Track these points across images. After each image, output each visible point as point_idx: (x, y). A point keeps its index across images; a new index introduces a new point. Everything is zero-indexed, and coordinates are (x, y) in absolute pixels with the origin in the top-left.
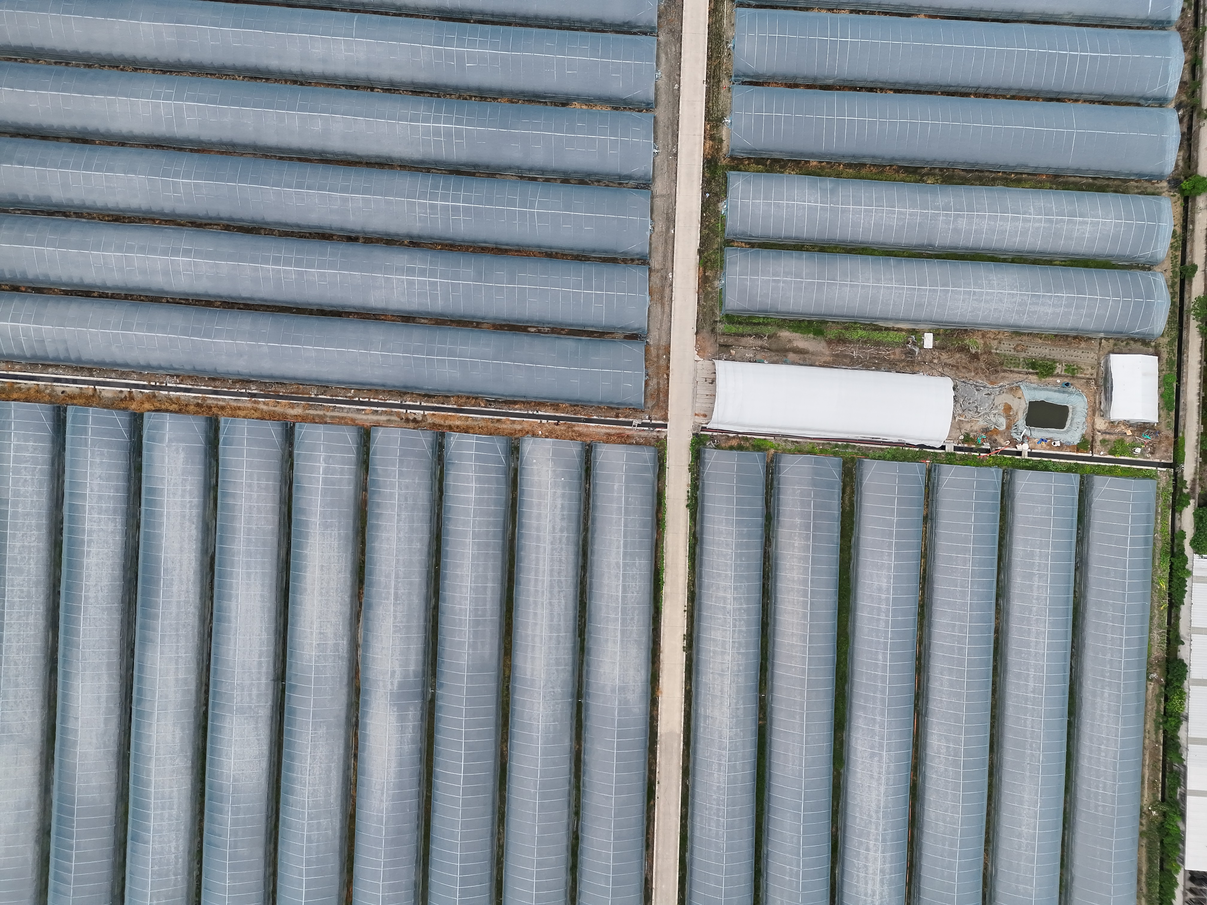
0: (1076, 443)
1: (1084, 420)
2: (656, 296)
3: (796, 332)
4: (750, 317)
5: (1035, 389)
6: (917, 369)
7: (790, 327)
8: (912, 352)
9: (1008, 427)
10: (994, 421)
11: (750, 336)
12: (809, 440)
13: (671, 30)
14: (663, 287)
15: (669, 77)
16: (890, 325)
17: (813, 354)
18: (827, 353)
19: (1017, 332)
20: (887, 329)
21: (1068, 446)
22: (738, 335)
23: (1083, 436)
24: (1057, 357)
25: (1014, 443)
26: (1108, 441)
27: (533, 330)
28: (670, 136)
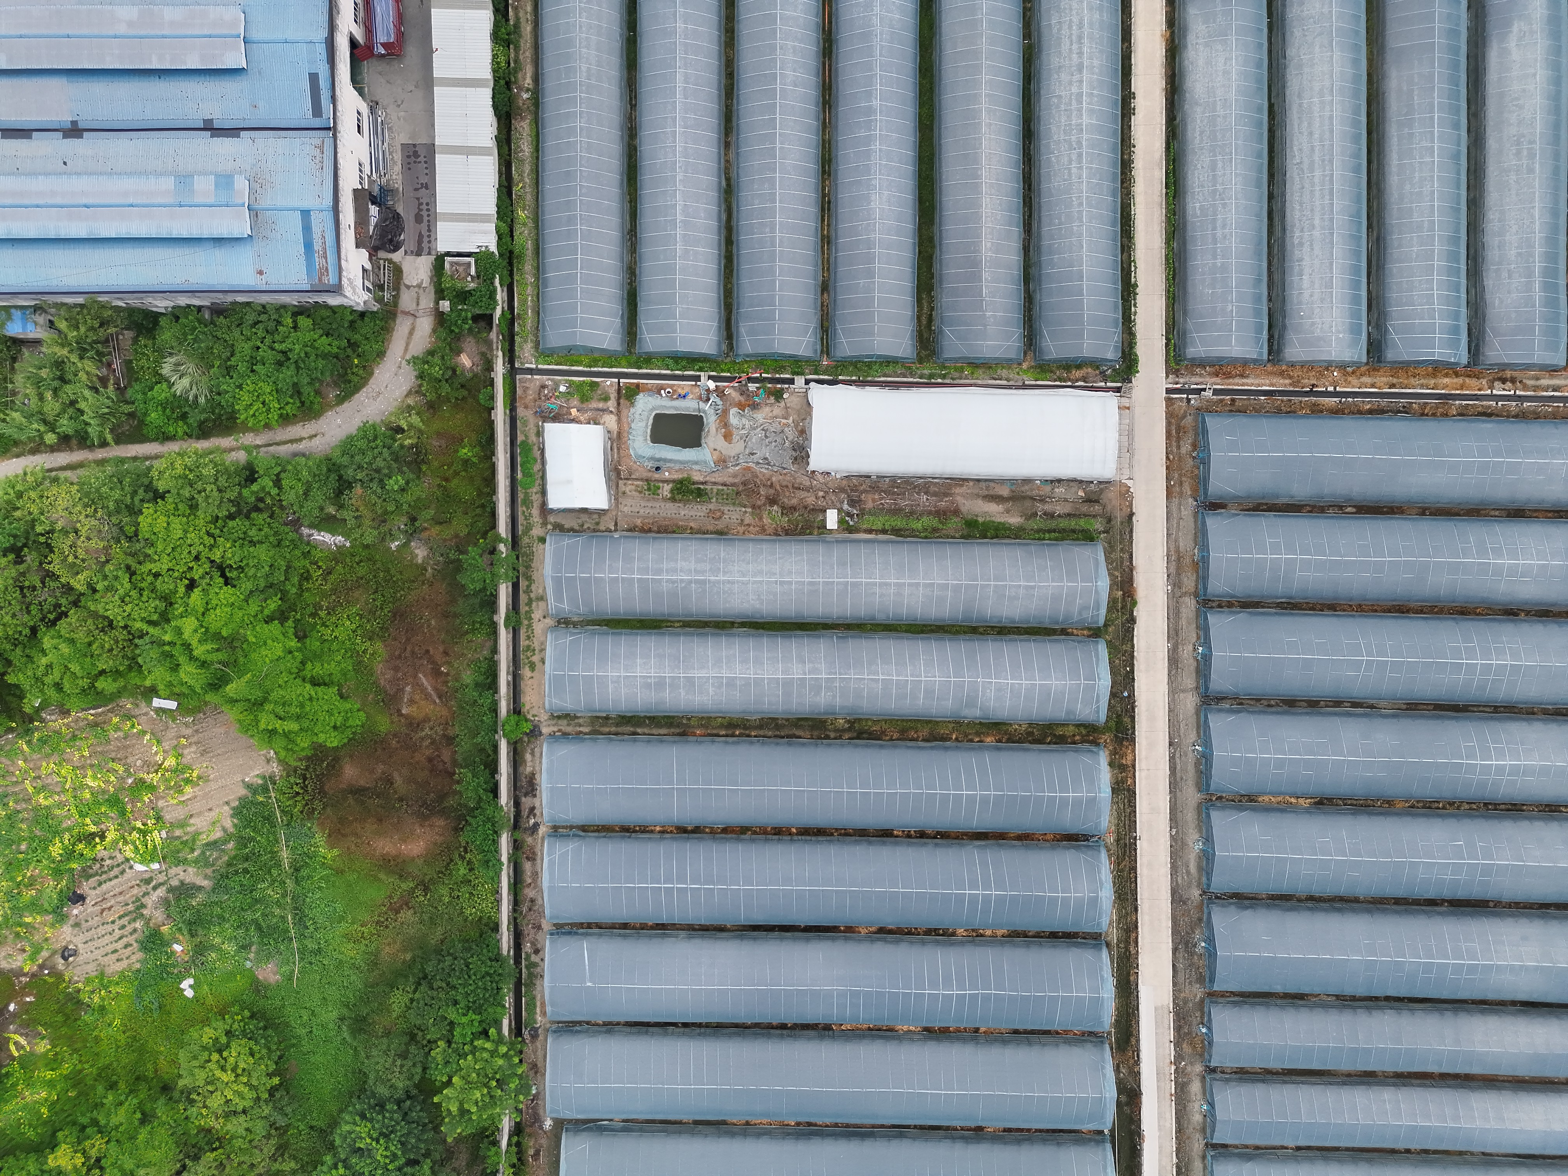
0: (641, 394)
1: (633, 425)
2: (1188, 560)
3: (1000, 523)
4: (1063, 539)
5: (696, 463)
6: (844, 482)
7: (1009, 529)
8: (852, 503)
9: (725, 412)
10: (744, 420)
11: (1059, 516)
12: (980, 382)
13: (1185, 903)
14: (1178, 574)
15: (1184, 844)
16: (881, 537)
17: (978, 496)
18: (958, 498)
19: (721, 534)
20: (884, 531)
21: (649, 390)
22: (1074, 515)
23: (632, 404)
24: (670, 505)
25: (720, 392)
26: (600, 400)
27: (1349, 509)
28: (1178, 767)
